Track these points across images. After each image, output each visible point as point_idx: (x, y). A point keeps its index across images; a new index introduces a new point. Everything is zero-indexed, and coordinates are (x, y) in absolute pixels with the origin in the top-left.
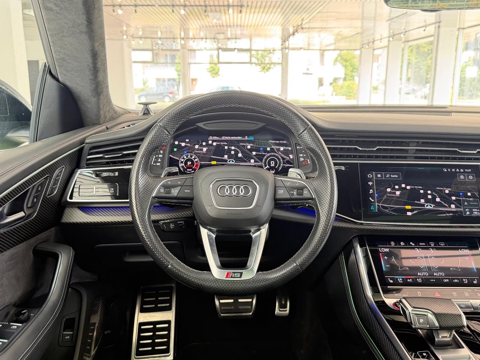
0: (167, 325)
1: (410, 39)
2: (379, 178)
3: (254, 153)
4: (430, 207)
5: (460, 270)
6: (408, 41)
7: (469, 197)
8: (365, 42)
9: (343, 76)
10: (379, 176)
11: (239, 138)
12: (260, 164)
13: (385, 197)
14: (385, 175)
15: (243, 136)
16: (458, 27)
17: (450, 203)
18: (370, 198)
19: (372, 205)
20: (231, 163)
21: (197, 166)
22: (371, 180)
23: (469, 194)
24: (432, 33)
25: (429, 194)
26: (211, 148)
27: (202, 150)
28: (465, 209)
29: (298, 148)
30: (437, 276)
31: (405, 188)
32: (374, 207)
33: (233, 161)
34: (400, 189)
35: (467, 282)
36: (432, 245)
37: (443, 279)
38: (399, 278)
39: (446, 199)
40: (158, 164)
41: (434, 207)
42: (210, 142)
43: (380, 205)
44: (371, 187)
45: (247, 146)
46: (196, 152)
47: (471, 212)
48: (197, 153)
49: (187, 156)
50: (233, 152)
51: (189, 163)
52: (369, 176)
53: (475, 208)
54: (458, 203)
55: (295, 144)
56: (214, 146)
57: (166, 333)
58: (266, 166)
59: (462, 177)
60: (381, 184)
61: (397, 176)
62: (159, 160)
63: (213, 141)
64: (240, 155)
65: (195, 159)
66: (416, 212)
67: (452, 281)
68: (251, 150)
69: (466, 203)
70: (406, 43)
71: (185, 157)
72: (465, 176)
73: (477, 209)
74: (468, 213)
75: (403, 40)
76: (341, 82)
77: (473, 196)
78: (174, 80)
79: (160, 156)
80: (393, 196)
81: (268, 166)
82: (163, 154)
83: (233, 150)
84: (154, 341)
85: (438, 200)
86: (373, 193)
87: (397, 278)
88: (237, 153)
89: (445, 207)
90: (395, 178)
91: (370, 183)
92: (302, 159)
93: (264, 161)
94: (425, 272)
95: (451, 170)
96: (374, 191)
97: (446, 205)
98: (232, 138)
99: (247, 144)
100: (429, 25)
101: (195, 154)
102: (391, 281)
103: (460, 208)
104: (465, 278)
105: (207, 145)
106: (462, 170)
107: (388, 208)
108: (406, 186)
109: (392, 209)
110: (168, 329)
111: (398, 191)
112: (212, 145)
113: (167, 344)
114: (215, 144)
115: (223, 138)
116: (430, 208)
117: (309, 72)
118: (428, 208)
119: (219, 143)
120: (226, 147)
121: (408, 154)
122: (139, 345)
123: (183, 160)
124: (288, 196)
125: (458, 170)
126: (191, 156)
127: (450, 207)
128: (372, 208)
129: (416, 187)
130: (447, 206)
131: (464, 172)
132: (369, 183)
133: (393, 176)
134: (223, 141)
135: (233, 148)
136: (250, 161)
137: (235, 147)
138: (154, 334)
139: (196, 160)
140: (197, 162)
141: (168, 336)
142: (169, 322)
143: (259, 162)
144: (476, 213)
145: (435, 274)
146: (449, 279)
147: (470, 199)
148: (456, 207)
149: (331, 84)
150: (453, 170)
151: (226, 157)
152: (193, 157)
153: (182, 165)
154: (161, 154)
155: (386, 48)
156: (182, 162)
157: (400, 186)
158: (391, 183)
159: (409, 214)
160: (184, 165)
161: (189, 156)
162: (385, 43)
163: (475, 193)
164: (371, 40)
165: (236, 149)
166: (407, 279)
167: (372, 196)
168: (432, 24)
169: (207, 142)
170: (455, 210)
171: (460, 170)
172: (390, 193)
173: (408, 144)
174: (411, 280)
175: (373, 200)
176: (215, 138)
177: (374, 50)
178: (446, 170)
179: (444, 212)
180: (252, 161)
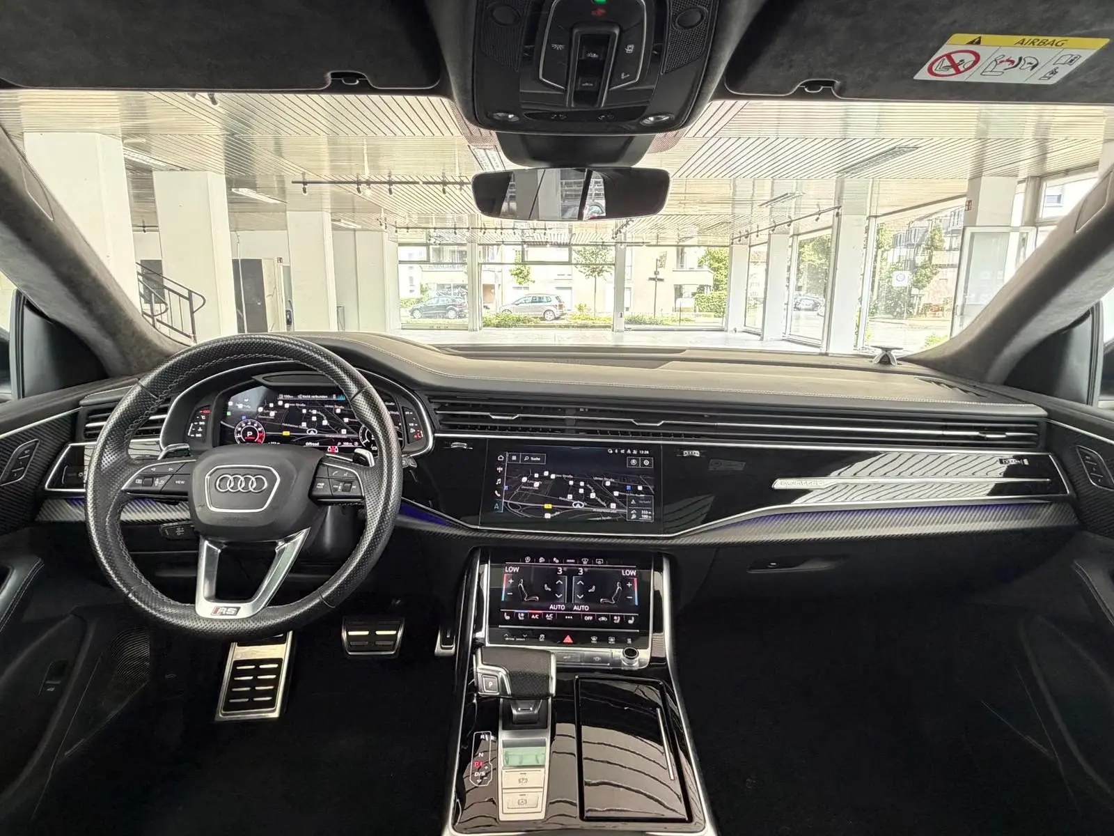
0: (276, 666)
1: (801, 232)
2: (514, 461)
3: (346, 420)
4: (579, 505)
5: (614, 602)
6: (798, 235)
7: (640, 492)
8: (735, 236)
9: (711, 283)
10: (514, 458)
11: (324, 397)
12: (356, 436)
13: (517, 490)
14: (523, 457)
15: (330, 395)
16: (868, 215)
17: (610, 500)
18: (496, 492)
19: (496, 502)
20: (312, 433)
21: (261, 438)
22: (501, 464)
23: (640, 488)
24: (830, 224)
25: (582, 487)
26: (281, 411)
27: (268, 414)
28: (630, 510)
29: (407, 413)
30: (578, 611)
31: (548, 478)
32: (500, 506)
33: (315, 432)
34: (541, 478)
35: (618, 621)
36: (585, 563)
37: (584, 615)
38: (521, 613)
39: (605, 495)
40: (197, 435)
41: (585, 506)
42: (280, 403)
43: (509, 502)
44: (500, 475)
45: (336, 409)
46: (260, 417)
47: (639, 515)
48: (261, 419)
49: (246, 424)
50: (314, 419)
51: (249, 433)
52: (500, 458)
53: (645, 510)
54: (622, 501)
55: (403, 407)
56: (286, 408)
57: (273, 677)
58: (364, 439)
59: (634, 462)
60: (516, 470)
61: (539, 459)
62: (200, 430)
63: (285, 402)
64: (325, 423)
65: (258, 427)
66: (559, 513)
67: (597, 619)
68: (342, 415)
69: (633, 502)
70: (795, 237)
71: (244, 425)
72: (638, 460)
73: (648, 510)
74: (634, 517)
75: (791, 233)
76: (708, 293)
77: (646, 490)
78: (463, 287)
79: (201, 423)
80: (528, 490)
81: (367, 440)
82: (206, 421)
83: (315, 415)
84: (253, 688)
85: (593, 495)
86: (502, 485)
87: (517, 613)
88: (320, 419)
89: (602, 506)
90: (537, 461)
91: (500, 469)
92: (412, 431)
93: (361, 431)
94: (561, 604)
95: (619, 451)
96: (502, 481)
97: (603, 503)
98: (314, 397)
99: (336, 406)
100: (824, 212)
101: (259, 420)
102: (507, 618)
103: (623, 508)
104: (617, 616)
105: (276, 408)
106: (635, 452)
107: (519, 508)
108: (550, 474)
109: (524, 509)
110: (277, 672)
111: (537, 481)
112: (282, 407)
113: (273, 693)
114: (287, 406)
115: (300, 397)
116: (580, 507)
117: (659, 277)
118: (576, 507)
119: (293, 405)
120: (304, 411)
121: (565, 425)
122: (231, 695)
123: (240, 429)
124: (328, 493)
125: (629, 451)
126: (253, 424)
127: (608, 506)
128: (497, 506)
129: (564, 476)
130: (605, 505)
131: (639, 455)
132: (498, 469)
133: (535, 459)
134: (300, 402)
135: (314, 412)
136: (340, 432)
137: (318, 411)
138: (255, 678)
139: (260, 429)
140: (260, 432)
141: (275, 683)
142: (279, 661)
143: (353, 433)
144: (646, 516)
145: (575, 608)
146: (593, 615)
147: (641, 495)
148: (618, 507)
149: (694, 294)
150: (623, 451)
151: (304, 425)
152: (256, 425)
153: (239, 436)
154: (202, 420)
155: (766, 245)
156: (239, 432)
157: (541, 473)
158: (529, 470)
159: (548, 516)
160: (241, 436)
161: (249, 423)
162: (764, 237)
163: (649, 487)
164: (744, 233)
165: (320, 413)
166: (531, 614)
167: (500, 488)
168: (830, 210)
169: (275, 402)
170: (615, 512)
171: (632, 451)
172: (526, 484)
173: (563, 412)
174: (537, 616)
175: (499, 495)
176: (288, 397)
177: (750, 246)
178: (611, 452)
179: (599, 515)
180: (344, 431)
